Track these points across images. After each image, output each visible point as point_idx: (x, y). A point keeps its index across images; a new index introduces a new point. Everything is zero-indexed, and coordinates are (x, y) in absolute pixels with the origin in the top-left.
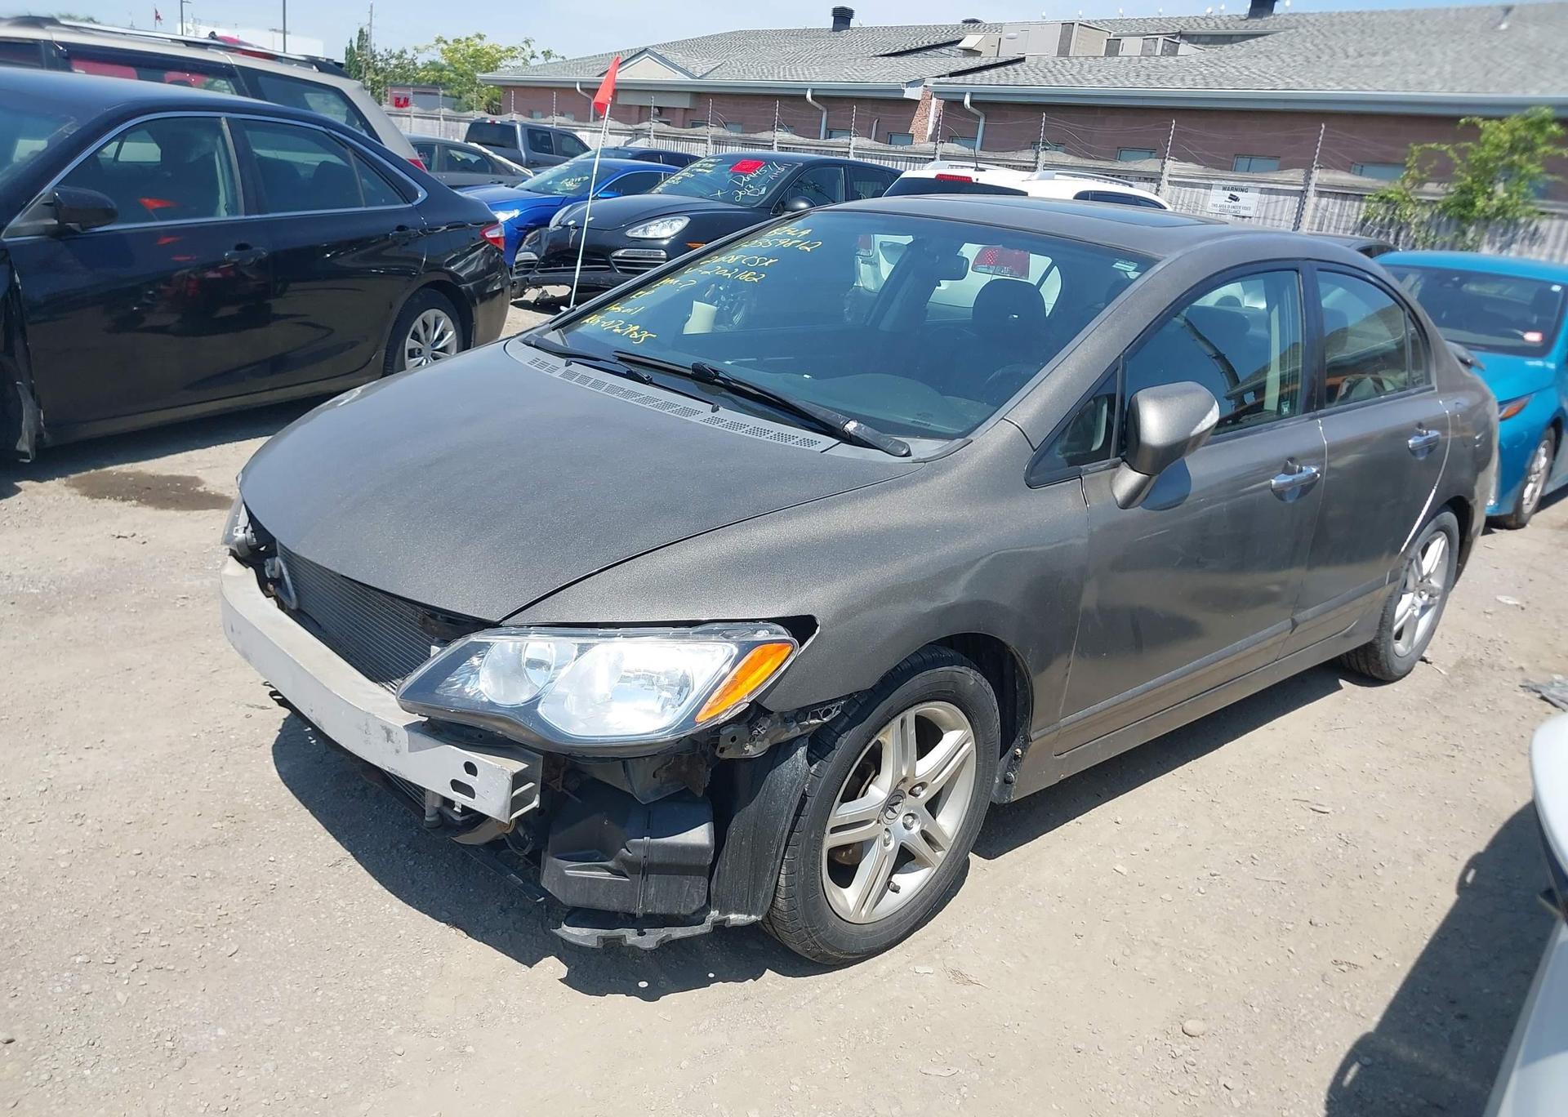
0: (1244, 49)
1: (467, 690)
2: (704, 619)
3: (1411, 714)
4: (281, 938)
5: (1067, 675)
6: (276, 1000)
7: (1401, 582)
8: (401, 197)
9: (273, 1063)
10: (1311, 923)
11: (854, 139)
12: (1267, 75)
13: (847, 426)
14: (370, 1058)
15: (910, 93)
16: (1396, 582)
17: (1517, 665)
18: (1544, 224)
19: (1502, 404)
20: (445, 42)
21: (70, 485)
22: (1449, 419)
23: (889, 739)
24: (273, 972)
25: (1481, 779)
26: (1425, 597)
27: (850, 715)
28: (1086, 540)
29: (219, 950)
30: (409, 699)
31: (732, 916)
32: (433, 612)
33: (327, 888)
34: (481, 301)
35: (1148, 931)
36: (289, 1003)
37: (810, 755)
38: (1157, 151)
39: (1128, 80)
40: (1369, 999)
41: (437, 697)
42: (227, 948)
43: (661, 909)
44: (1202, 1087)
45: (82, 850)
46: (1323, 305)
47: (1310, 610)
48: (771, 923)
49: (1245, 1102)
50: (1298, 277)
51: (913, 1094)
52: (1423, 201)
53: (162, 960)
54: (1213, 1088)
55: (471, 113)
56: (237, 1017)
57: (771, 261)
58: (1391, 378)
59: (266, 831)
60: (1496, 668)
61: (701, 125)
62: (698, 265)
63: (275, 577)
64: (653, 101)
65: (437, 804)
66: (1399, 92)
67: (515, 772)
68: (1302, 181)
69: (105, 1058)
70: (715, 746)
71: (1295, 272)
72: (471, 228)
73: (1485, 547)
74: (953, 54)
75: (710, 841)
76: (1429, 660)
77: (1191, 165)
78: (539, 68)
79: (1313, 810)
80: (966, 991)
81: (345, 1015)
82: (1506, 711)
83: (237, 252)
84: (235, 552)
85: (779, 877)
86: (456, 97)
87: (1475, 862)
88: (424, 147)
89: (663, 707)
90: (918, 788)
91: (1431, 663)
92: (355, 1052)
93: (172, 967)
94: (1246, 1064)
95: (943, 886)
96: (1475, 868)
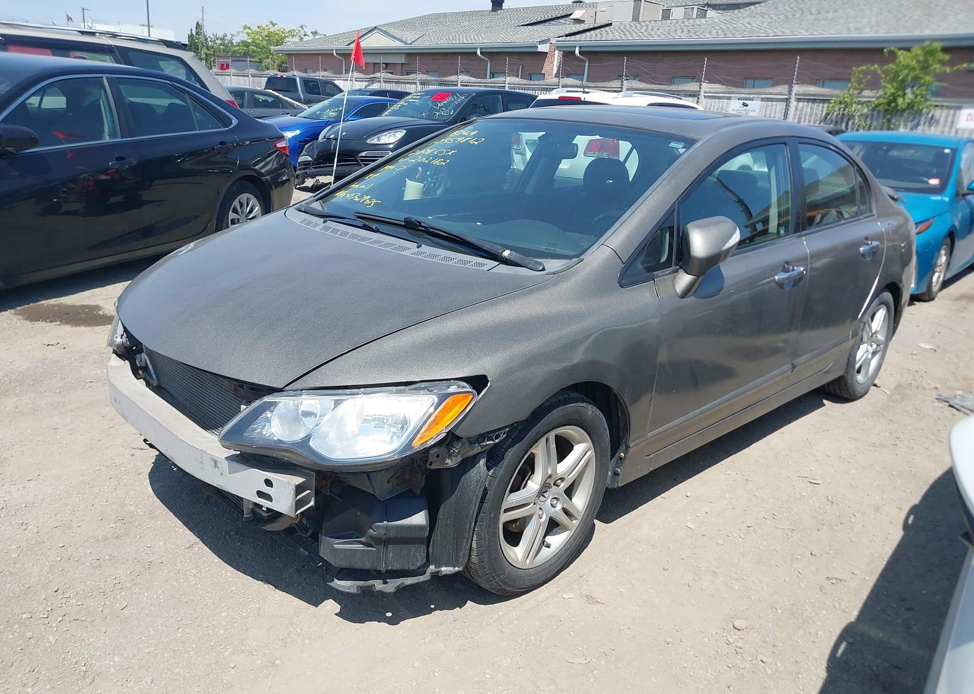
0: (748, 12)
1: (264, 433)
2: (416, 380)
3: (869, 419)
4: (155, 596)
5: (651, 405)
6: (152, 637)
7: (858, 338)
8: (221, 124)
9: (151, 677)
10: (811, 554)
11: (507, 78)
12: (762, 28)
13: (504, 253)
14: (214, 671)
15: (542, 48)
16: (856, 338)
17: (933, 386)
18: (938, 113)
19: (917, 224)
20: (249, 28)
21: (17, 314)
22: (885, 234)
23: (539, 451)
24: (150, 619)
25: (914, 458)
26: (875, 346)
27: (513, 437)
28: (659, 319)
29: (114, 606)
30: (226, 440)
31: (443, 569)
32: (241, 384)
33: (185, 562)
34: (276, 187)
35: (709, 564)
36: (161, 638)
37: (488, 464)
38: (696, 78)
39: (677, 34)
40: (850, 601)
41: (244, 438)
42: (120, 605)
43: (397, 566)
44: (747, 662)
45: (26, 546)
46: (803, 166)
47: (803, 357)
48: (468, 572)
49: (774, 670)
50: (786, 148)
51: (563, 676)
52: (862, 102)
53: (78, 614)
54: (754, 662)
55: (268, 71)
56: (127, 649)
57: (453, 152)
58: (847, 210)
59: (144, 528)
60: (920, 388)
61: (412, 73)
62: (407, 156)
63: (143, 366)
64: (382, 60)
65: (251, 506)
66: (844, 35)
67: (297, 484)
68: (787, 92)
69: (41, 680)
70: (427, 461)
71: (784, 145)
72: (268, 142)
73: (911, 314)
74: (567, 22)
75: (426, 522)
76: (878, 385)
77: (717, 86)
78: (309, 42)
79: (810, 482)
80: (595, 608)
81: (197, 644)
82: (928, 415)
83: (116, 162)
84: (116, 351)
85: (472, 542)
86: (258, 62)
87: (914, 510)
88: (238, 93)
89: (392, 438)
90: (559, 481)
91: (879, 387)
92: (204, 668)
93: (84, 618)
94: (774, 646)
95: (578, 542)
96: (913, 514)
